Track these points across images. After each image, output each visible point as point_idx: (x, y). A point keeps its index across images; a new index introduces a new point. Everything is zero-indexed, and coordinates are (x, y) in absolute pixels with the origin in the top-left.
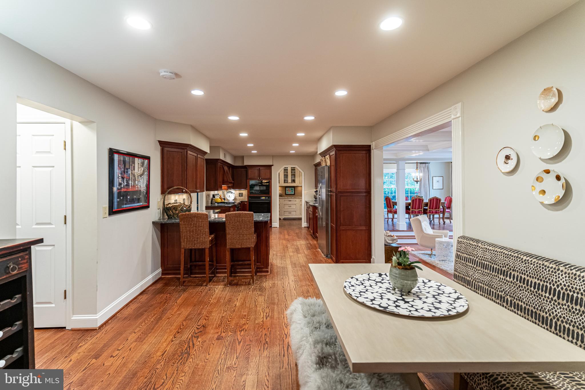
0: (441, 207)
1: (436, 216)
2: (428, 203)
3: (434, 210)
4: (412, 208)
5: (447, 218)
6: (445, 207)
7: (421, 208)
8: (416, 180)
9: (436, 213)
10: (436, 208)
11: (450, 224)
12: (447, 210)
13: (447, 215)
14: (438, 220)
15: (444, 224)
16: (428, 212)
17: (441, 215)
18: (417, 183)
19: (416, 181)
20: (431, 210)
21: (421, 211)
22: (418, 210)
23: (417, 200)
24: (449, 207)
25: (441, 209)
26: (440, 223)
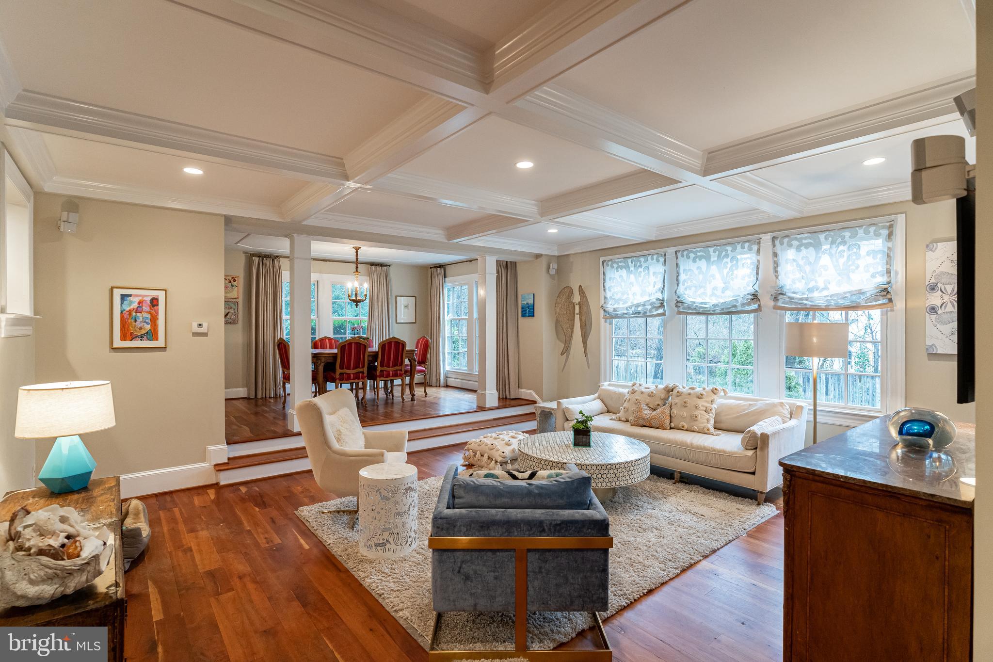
0: (407, 361)
1: (397, 382)
2: (377, 353)
3: (391, 370)
4: (341, 368)
5: (420, 384)
6: (415, 360)
7: (363, 367)
8: (354, 297)
9: (396, 375)
10: (395, 365)
11: (424, 399)
12: (419, 368)
13: (418, 378)
14: (400, 388)
15: (413, 400)
16: (378, 374)
17: (407, 380)
18: (357, 305)
19: (353, 301)
20: (386, 368)
21: (363, 373)
22: (355, 371)
23: (353, 346)
24: (423, 362)
25: (407, 365)
26: (403, 399)
